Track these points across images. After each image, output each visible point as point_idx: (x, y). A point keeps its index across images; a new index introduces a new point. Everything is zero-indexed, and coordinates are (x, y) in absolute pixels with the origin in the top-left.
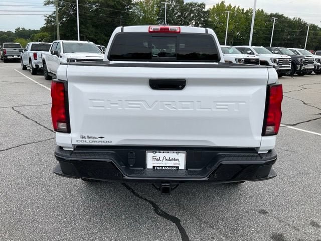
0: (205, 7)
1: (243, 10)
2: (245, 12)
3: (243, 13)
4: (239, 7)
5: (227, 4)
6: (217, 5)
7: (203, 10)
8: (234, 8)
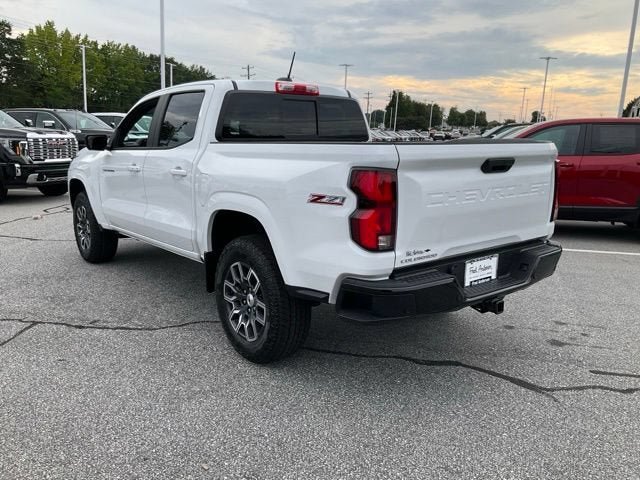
0: (10, 30)
1: (96, 44)
2: (100, 47)
3: (96, 49)
4: (87, 37)
5: (59, 30)
6: (38, 28)
7: (7, 36)
8: (77, 38)
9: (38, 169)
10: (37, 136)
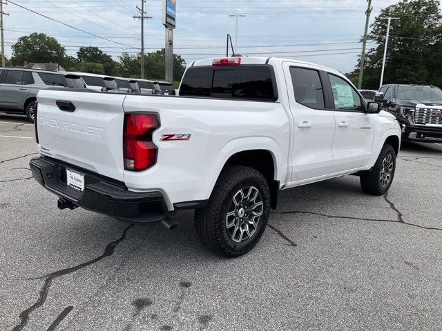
9: (417, 129)
10: (423, 106)
